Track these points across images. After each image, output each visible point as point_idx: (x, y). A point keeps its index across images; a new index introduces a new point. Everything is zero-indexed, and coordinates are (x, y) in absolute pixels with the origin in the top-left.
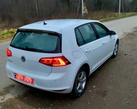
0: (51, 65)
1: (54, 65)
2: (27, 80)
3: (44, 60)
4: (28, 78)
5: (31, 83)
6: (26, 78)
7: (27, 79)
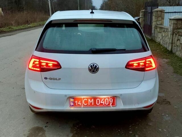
0: (143, 70)
1: (147, 69)
2: (103, 103)
3: (133, 64)
4: (105, 98)
5: (112, 105)
6: (101, 99)
7: (104, 100)
